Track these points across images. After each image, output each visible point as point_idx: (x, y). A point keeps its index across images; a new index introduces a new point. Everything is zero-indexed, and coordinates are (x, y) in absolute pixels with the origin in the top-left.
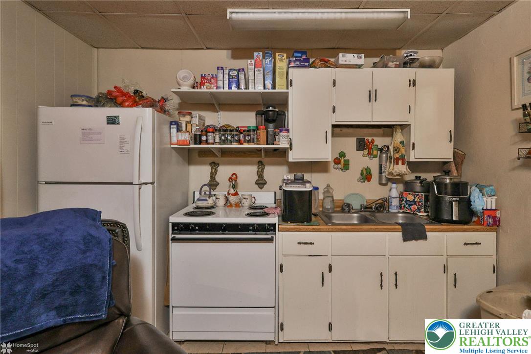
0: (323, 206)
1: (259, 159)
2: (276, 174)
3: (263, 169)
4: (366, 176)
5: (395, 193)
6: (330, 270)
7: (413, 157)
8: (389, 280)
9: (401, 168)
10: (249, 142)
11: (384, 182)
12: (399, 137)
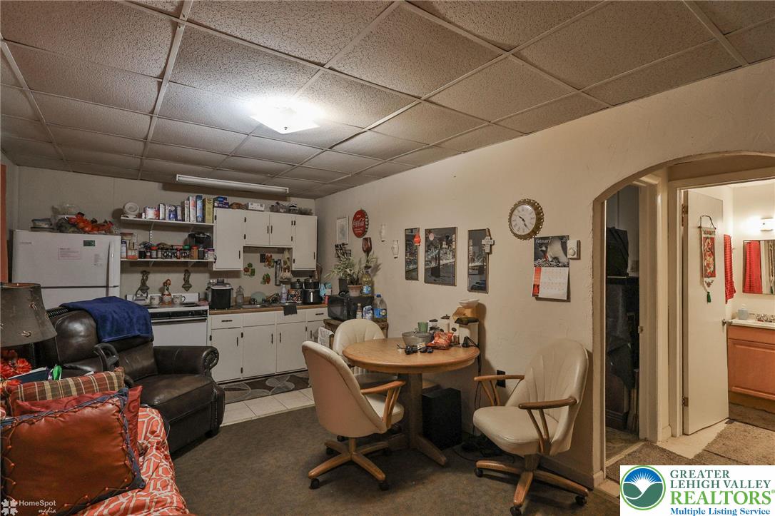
0: (236, 302)
1: (186, 268)
2: (200, 281)
3: (189, 276)
4: (266, 279)
5: (284, 290)
6: (242, 336)
7: (294, 267)
8: (276, 337)
9: (288, 274)
10: (185, 257)
11: (278, 283)
12: (286, 255)
